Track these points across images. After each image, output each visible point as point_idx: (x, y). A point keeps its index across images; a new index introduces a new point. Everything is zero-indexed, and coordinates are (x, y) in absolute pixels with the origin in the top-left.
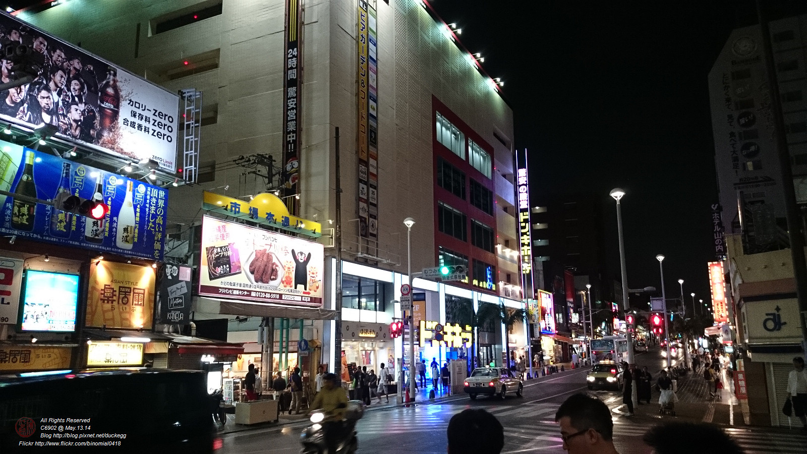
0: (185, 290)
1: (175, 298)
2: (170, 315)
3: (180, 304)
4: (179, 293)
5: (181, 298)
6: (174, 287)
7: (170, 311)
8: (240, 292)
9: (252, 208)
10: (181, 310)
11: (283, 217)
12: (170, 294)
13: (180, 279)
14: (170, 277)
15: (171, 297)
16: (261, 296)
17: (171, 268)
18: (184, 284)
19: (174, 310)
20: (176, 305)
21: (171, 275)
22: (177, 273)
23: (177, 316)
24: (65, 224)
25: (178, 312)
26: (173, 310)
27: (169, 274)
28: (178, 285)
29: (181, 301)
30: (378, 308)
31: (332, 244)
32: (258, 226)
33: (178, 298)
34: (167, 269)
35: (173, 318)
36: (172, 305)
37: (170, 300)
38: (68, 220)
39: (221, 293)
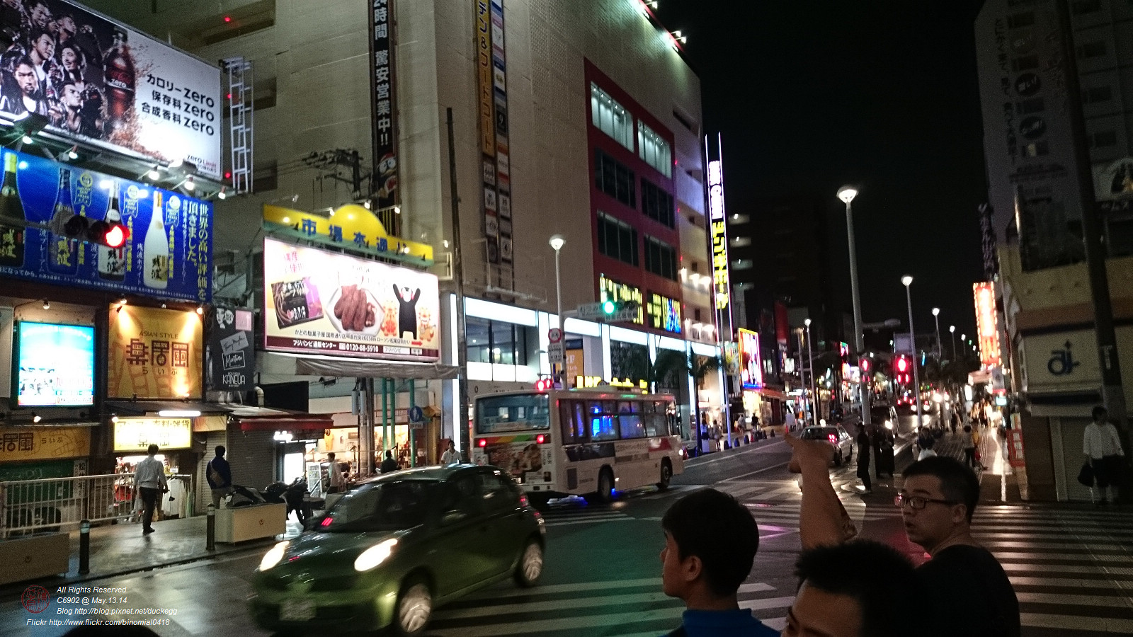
0: (245, 343)
1: (232, 355)
2: (226, 379)
3: (240, 363)
4: (236, 348)
5: (240, 354)
6: (229, 340)
7: (226, 373)
8: (324, 344)
9: (333, 227)
10: (242, 371)
11: (378, 238)
12: (224, 348)
13: (238, 327)
14: (223, 326)
15: (226, 353)
16: (354, 349)
17: (223, 313)
18: (243, 335)
19: (232, 371)
20: (233, 364)
21: (225, 322)
22: (232, 319)
23: (236, 380)
24: (69, 255)
25: (237, 375)
26: (230, 371)
27: (222, 321)
28: (235, 337)
29: (240, 358)
30: (517, 361)
31: (450, 274)
32: (343, 252)
33: (237, 354)
34: (217, 315)
35: (230, 383)
36: (228, 364)
37: (225, 358)
38: (72, 250)
39: (296, 346)
